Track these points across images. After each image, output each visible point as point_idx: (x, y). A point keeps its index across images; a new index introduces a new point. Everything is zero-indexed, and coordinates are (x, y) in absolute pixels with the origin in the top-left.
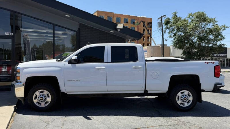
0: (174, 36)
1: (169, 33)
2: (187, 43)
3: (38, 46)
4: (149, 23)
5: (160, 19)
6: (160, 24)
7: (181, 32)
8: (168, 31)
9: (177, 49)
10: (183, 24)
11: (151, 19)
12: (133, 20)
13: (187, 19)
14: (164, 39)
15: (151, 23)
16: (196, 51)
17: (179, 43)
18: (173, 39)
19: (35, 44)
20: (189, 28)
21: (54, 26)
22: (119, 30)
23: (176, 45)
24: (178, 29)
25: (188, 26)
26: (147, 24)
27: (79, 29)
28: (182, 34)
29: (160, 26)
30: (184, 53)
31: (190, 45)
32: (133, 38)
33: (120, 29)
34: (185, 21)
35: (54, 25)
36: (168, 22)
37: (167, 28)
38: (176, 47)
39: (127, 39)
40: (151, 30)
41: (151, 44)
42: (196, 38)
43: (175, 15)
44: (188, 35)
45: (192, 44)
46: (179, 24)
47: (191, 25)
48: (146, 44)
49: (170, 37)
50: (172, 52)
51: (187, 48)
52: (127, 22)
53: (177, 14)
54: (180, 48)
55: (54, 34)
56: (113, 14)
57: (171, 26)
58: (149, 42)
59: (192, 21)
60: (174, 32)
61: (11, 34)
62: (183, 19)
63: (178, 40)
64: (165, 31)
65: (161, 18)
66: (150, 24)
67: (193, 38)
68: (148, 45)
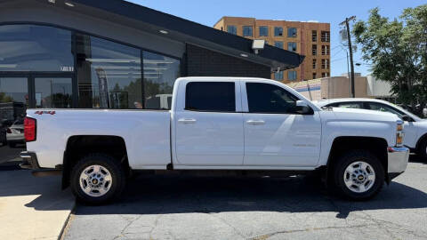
0: (373, 55)
1: (363, 50)
2: (399, 69)
3: (122, 87)
4: (323, 33)
5: (345, 25)
6: (346, 35)
7: (388, 46)
8: (360, 46)
9: (379, 81)
10: (391, 32)
11: (328, 25)
12: (293, 29)
13: (399, 21)
14: (354, 63)
15: (329, 33)
16: (420, 83)
17: (385, 70)
18: (370, 62)
19: (117, 85)
20: (403, 38)
21: (142, 52)
22: (257, 52)
23: (377, 73)
24: (382, 43)
25: (401, 34)
26: (321, 35)
27: (185, 55)
28: (389, 51)
29: (344, 38)
30: (395, 89)
31: (406, 72)
32: (284, 65)
33: (259, 50)
34: (395, 24)
35: (143, 49)
36: (360, 30)
37: (359, 41)
38: (378, 77)
39: (273, 67)
40: (328, 47)
41: (329, 74)
42: (419, 58)
43: (376, 15)
44: (402, 52)
45: (411, 71)
46: (384, 32)
47: (408, 33)
48: (319, 74)
49: (366, 57)
50: (371, 88)
51: (401, 79)
52: (281, 35)
53: (379, 13)
54: (386, 78)
55: (142, 65)
56: (253, 20)
57: (366, 37)
58: (325, 70)
59: (410, 23)
60: (374, 48)
61: (71, 69)
62: (390, 21)
63: (381, 64)
64: (356, 48)
65: (347, 22)
66: (326, 35)
67: (413, 58)
68: (323, 75)
